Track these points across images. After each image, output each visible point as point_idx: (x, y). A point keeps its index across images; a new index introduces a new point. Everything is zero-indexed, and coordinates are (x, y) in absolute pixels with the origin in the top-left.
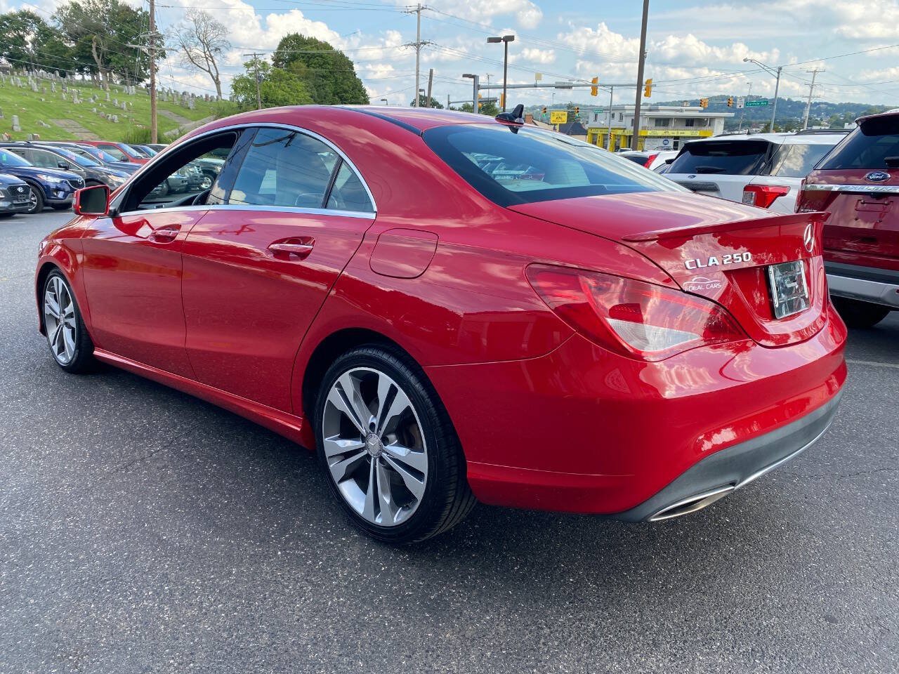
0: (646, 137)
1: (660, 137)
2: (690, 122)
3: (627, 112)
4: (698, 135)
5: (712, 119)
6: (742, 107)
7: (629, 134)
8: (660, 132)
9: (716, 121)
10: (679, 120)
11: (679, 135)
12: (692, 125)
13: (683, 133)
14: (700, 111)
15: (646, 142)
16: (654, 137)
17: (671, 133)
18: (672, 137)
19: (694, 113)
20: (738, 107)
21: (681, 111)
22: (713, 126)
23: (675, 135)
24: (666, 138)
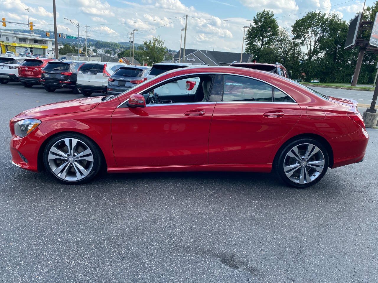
0: (16, 46)
1: (23, 47)
2: (36, 41)
3: (3, 33)
4: (41, 47)
5: (46, 41)
6: (65, 38)
7: (6, 44)
8: (23, 45)
9: (48, 42)
10: (31, 40)
11: (32, 47)
12: (37, 43)
13: (34, 46)
14: (39, 37)
15: (16, 49)
16: (20, 47)
17: (28, 46)
18: (29, 47)
19: (38, 37)
20: (63, 38)
21: (31, 36)
22: (47, 44)
23: (31, 47)
24: (26, 48)
